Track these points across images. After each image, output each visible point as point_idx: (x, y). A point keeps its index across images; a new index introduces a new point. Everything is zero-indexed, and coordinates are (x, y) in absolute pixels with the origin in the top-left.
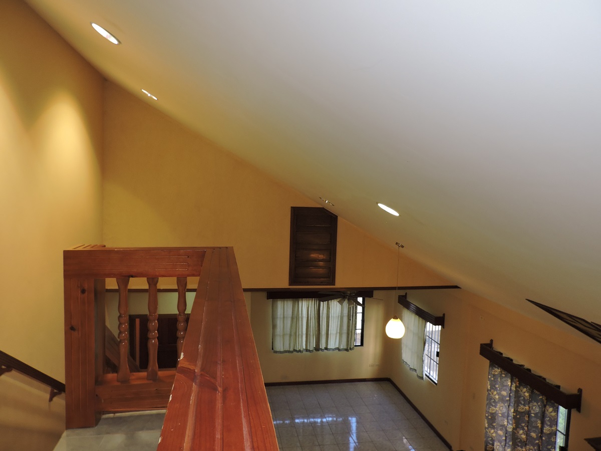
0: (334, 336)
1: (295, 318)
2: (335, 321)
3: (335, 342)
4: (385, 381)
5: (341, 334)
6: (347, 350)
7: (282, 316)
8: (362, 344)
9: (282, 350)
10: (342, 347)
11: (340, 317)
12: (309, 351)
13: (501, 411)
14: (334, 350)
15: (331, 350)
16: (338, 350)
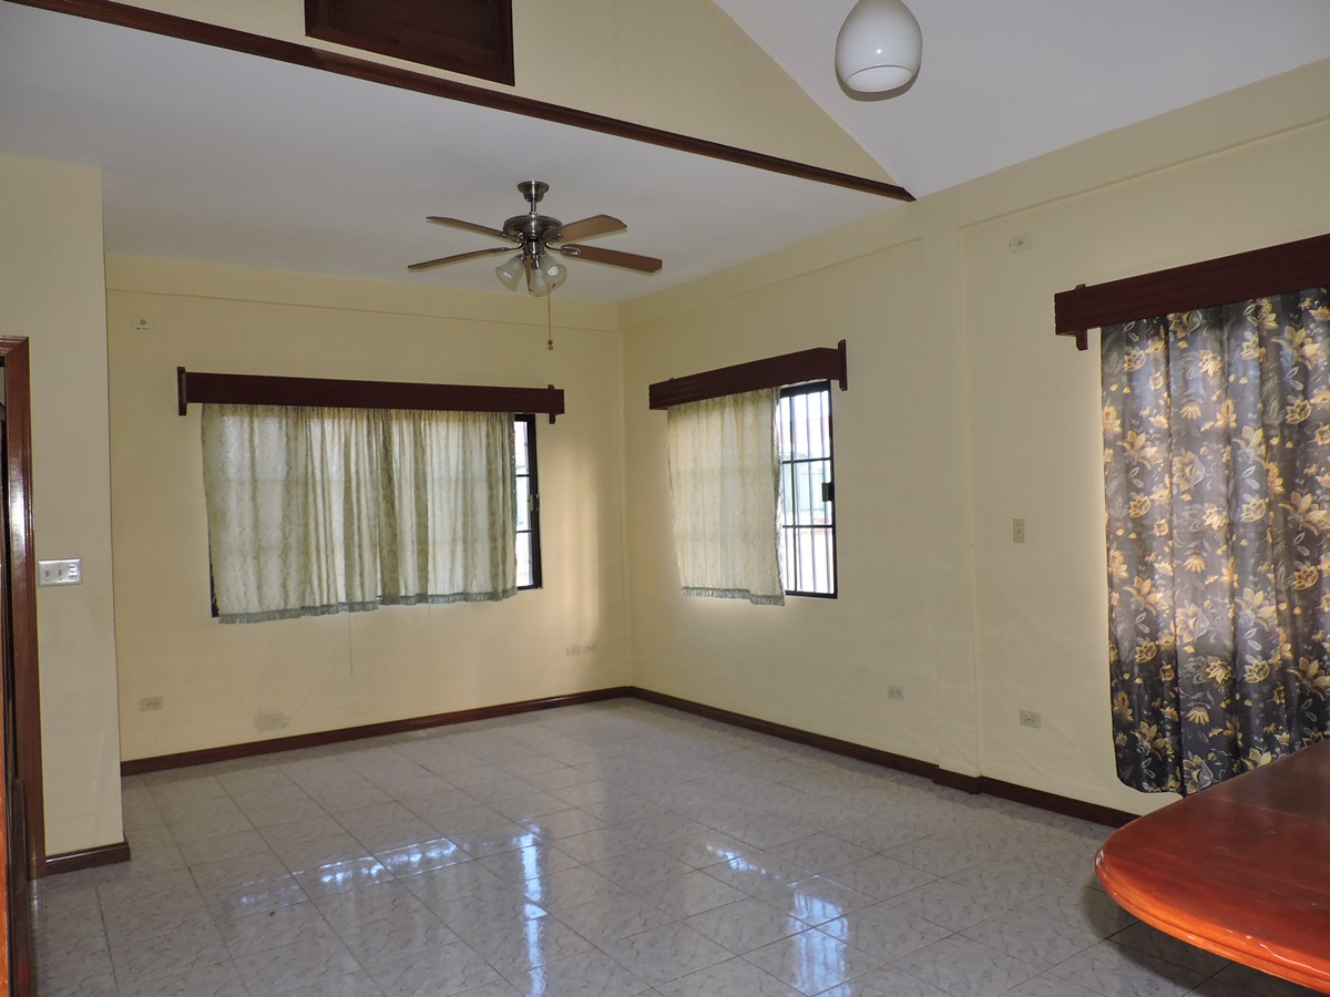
0: (447, 550)
3: (452, 570)
4: (621, 696)
5: (468, 542)
6: (493, 596)
7: (247, 475)
8: (537, 580)
9: (254, 608)
10: (475, 589)
12: (363, 606)
13: (1188, 480)
14: (448, 598)
15: (438, 602)
16: (466, 600)
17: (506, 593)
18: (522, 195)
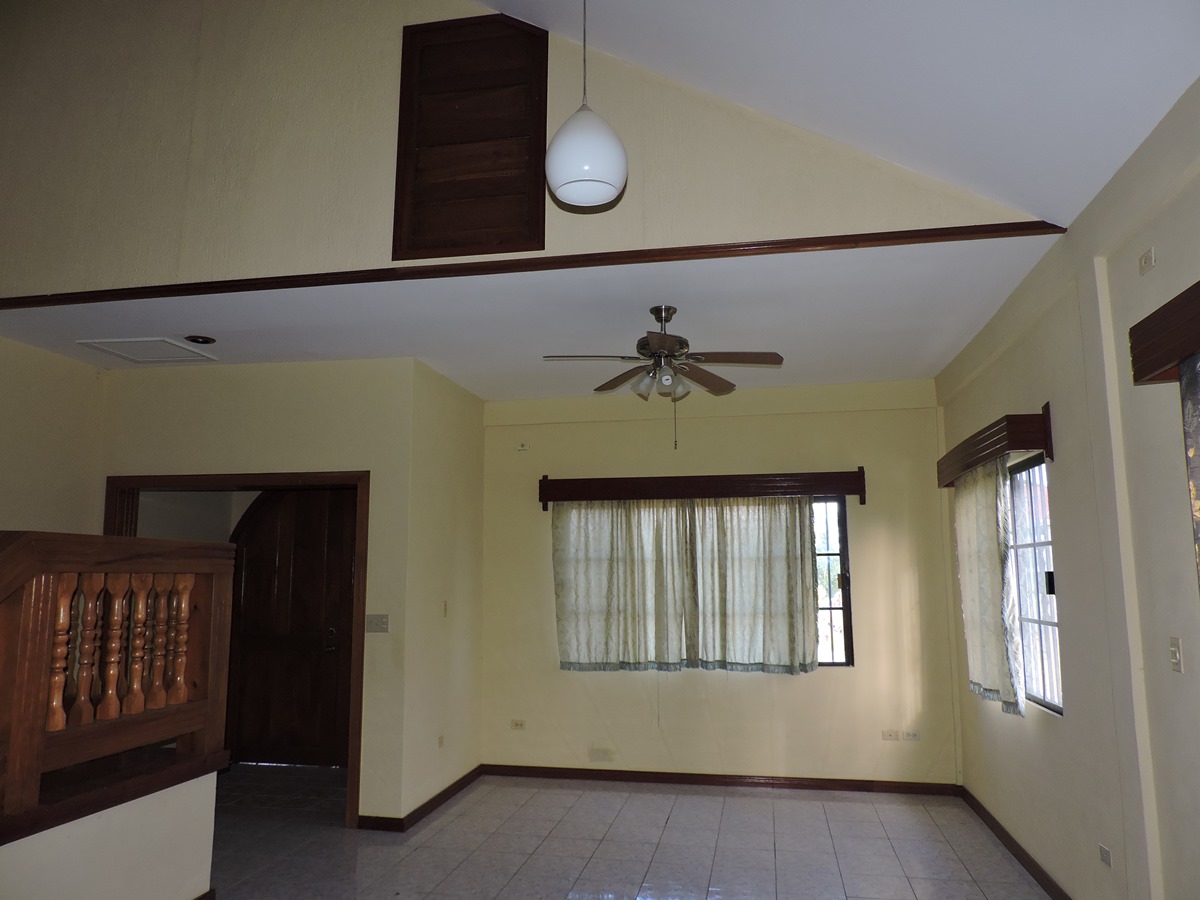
0: (747, 621)
1: (621, 560)
2: (744, 573)
3: (752, 641)
5: (769, 616)
6: (790, 669)
8: (850, 660)
9: (584, 659)
10: (773, 660)
11: (762, 561)
12: (670, 667)
14: (746, 667)
15: (737, 670)
16: (763, 671)
17: (804, 668)
18: (653, 316)
